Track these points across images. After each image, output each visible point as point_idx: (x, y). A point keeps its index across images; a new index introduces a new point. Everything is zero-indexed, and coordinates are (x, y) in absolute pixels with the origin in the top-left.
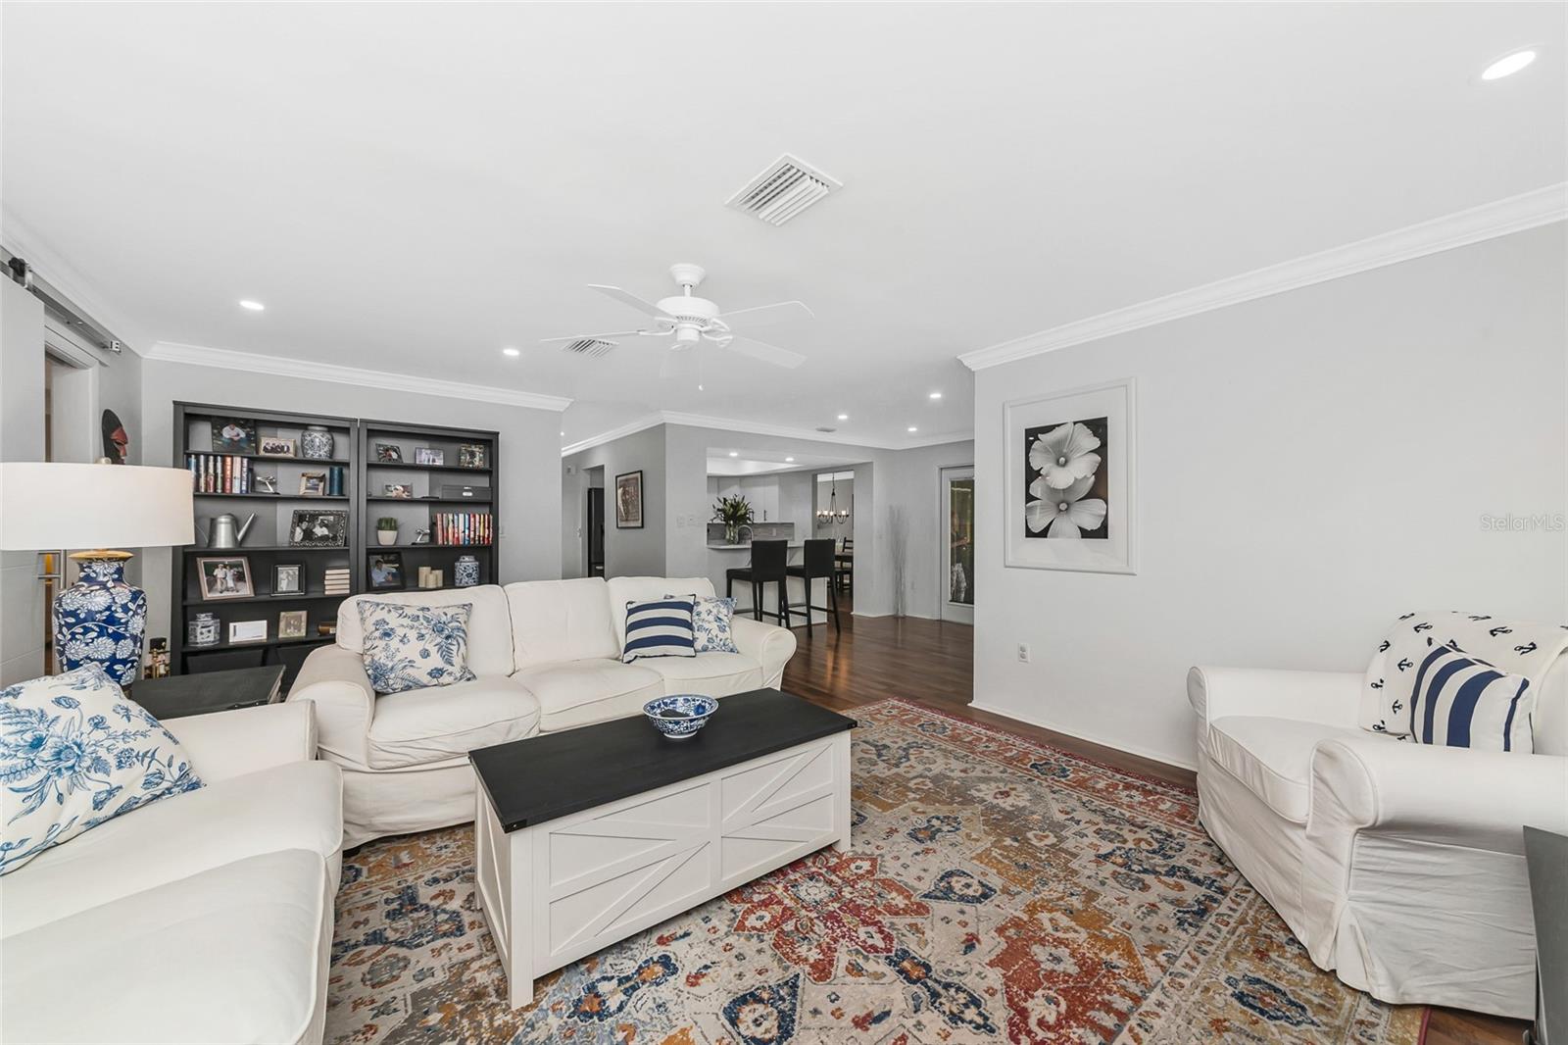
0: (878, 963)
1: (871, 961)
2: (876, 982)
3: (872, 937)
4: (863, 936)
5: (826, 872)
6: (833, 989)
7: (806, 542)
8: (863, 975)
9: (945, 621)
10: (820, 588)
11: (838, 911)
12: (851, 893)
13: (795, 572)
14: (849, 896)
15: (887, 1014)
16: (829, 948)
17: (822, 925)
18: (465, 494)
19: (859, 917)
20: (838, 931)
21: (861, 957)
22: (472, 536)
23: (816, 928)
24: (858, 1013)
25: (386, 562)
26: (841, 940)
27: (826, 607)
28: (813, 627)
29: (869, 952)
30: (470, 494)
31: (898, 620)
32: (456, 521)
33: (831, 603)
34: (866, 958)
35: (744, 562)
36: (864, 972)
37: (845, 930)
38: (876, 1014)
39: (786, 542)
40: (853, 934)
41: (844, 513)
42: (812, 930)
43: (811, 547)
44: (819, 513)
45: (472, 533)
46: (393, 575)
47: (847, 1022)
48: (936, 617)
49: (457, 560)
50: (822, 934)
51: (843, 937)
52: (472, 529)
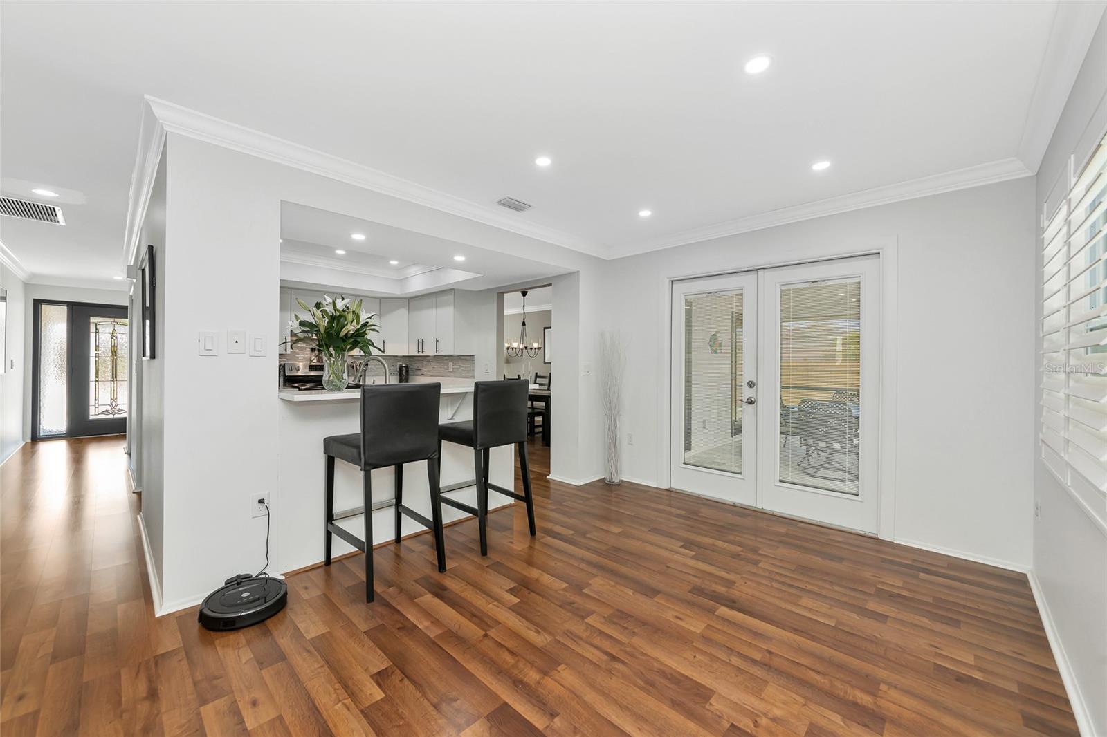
7: (477, 385)
9: (676, 492)
10: (503, 461)
13: (457, 435)
27: (512, 490)
28: (490, 516)
31: (607, 488)
33: (521, 483)
35: (352, 426)
39: (438, 386)
41: (535, 345)
43: (486, 394)
44: (506, 345)
48: (665, 486)
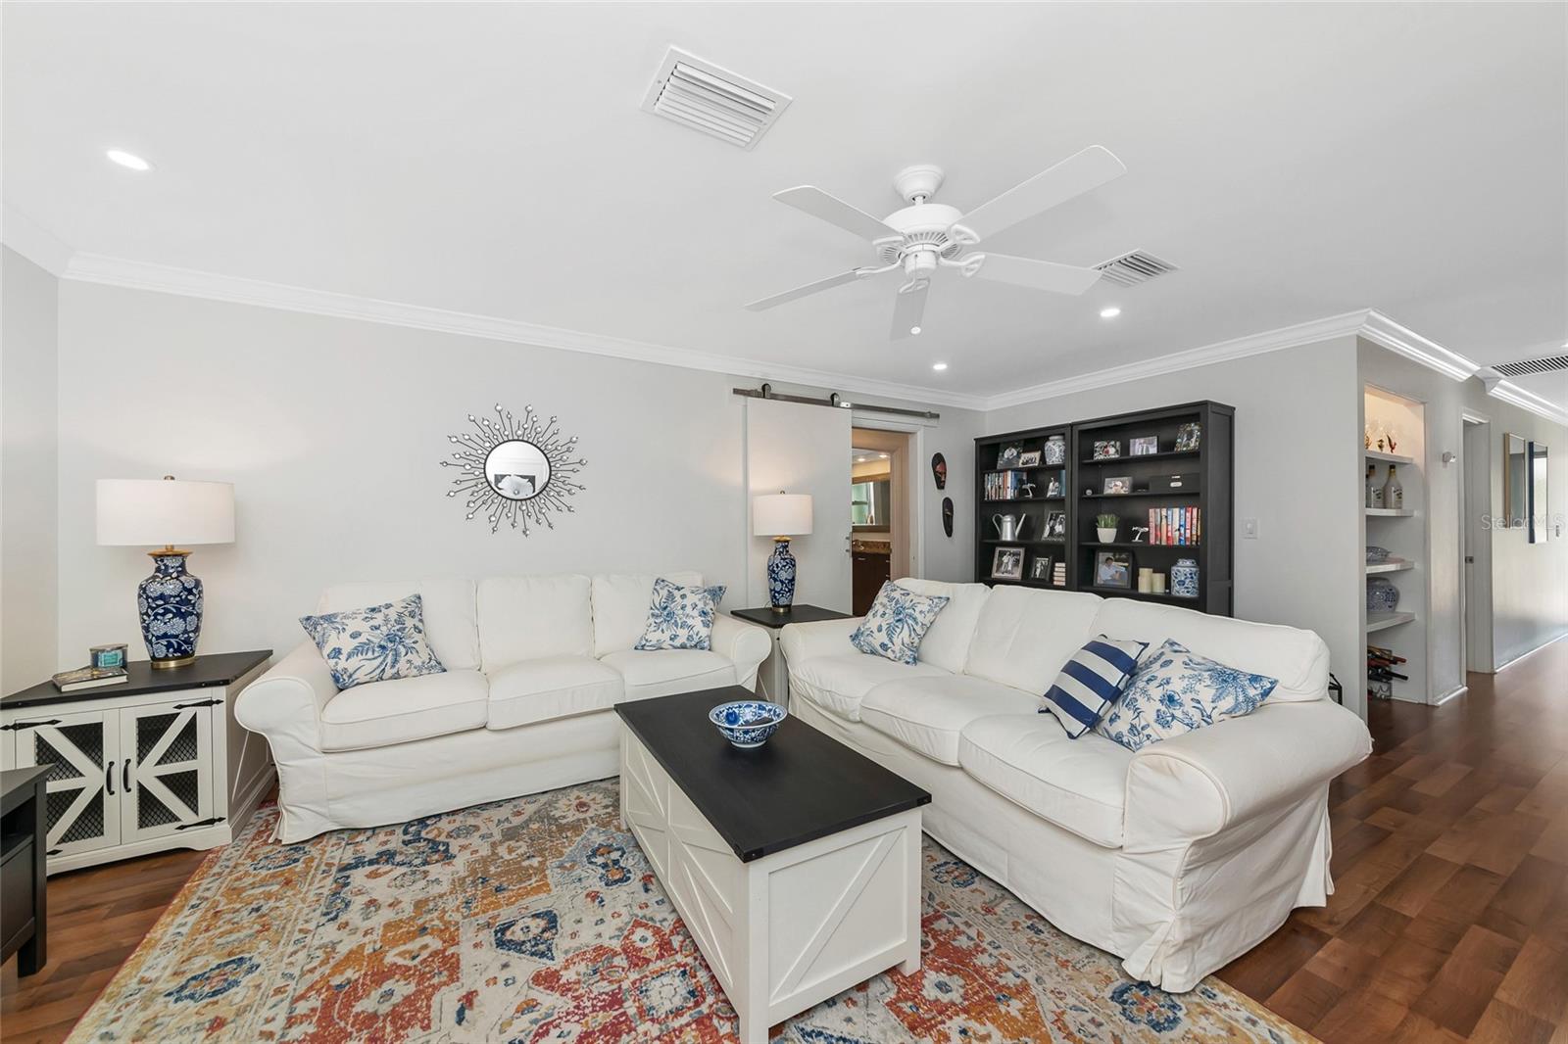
0: (522, 1031)
1: (529, 1025)
2: (500, 1022)
3: (559, 1036)
4: (566, 1027)
5: (700, 1012)
6: (519, 984)
8: (517, 1012)
11: (622, 1010)
12: (645, 1034)
14: (641, 1029)
15: (460, 1022)
16: (569, 990)
17: (606, 990)
18: (1173, 485)
19: (600, 1031)
20: (589, 1004)
21: (540, 1018)
22: (1188, 535)
23: (605, 983)
24: (479, 998)
25: (1116, 561)
26: (575, 1004)
29: (541, 1027)
30: (1179, 484)
32: (1170, 517)
34: (535, 1022)
36: (519, 1014)
37: (587, 1011)
38: (467, 1012)
40: (577, 1018)
42: (603, 979)
45: (1188, 531)
46: (1121, 573)
47: (480, 986)
49: (1175, 563)
50: (593, 988)
51: (577, 1007)
52: (1188, 527)
